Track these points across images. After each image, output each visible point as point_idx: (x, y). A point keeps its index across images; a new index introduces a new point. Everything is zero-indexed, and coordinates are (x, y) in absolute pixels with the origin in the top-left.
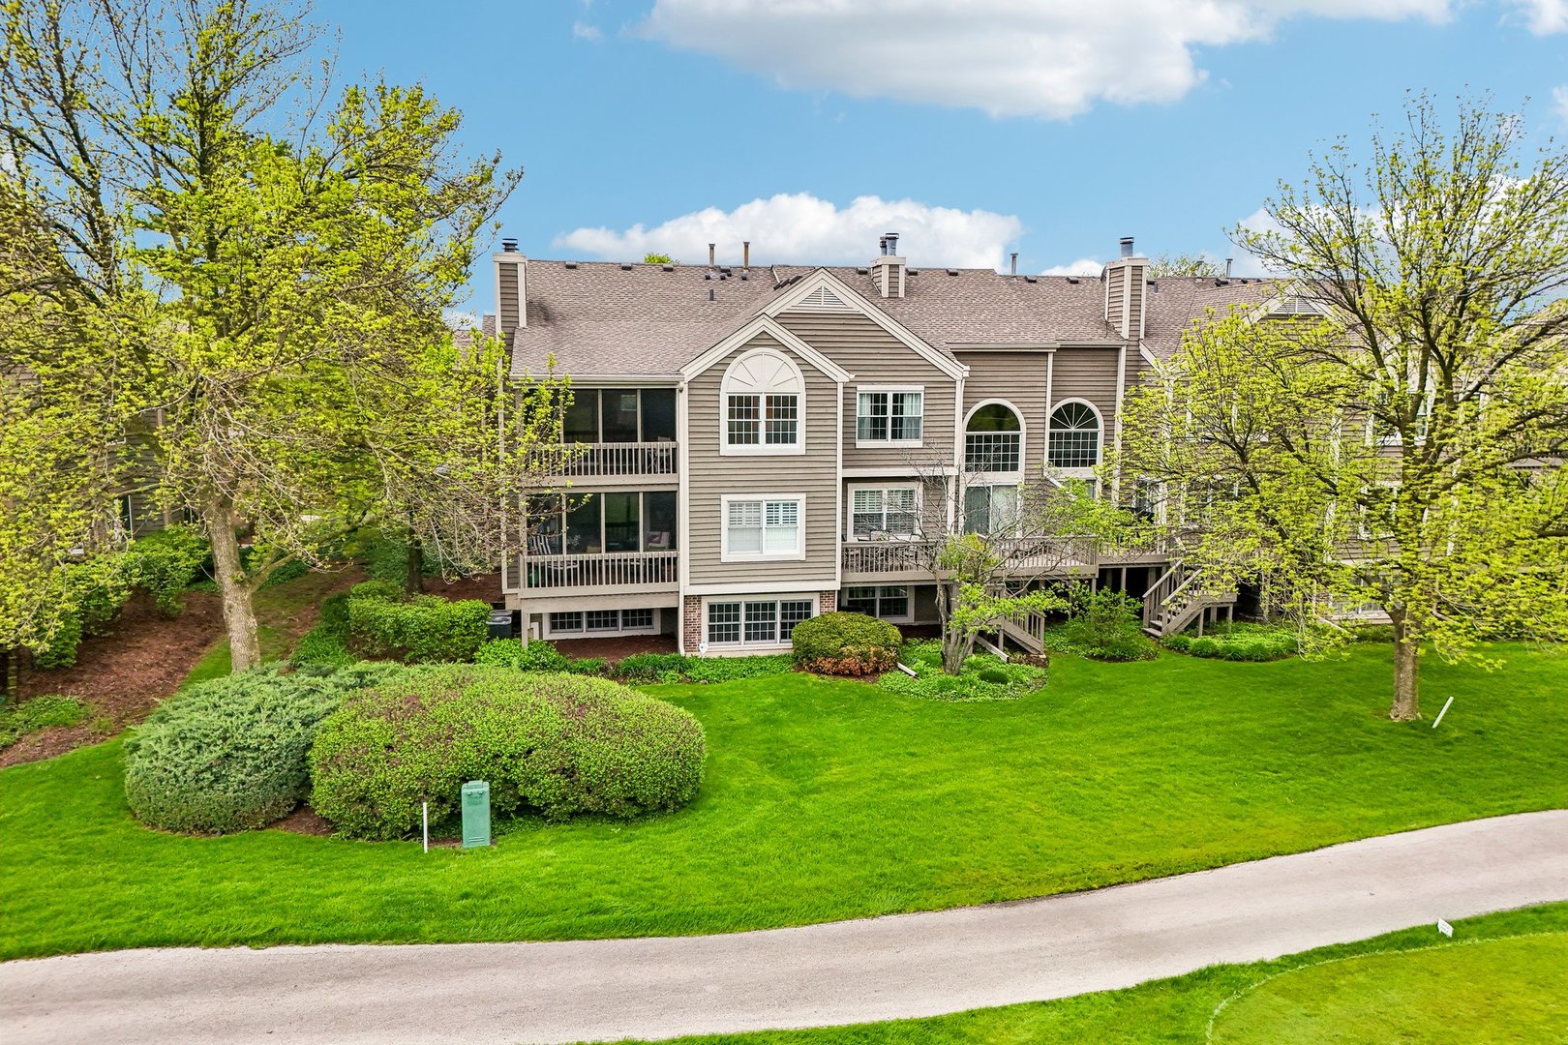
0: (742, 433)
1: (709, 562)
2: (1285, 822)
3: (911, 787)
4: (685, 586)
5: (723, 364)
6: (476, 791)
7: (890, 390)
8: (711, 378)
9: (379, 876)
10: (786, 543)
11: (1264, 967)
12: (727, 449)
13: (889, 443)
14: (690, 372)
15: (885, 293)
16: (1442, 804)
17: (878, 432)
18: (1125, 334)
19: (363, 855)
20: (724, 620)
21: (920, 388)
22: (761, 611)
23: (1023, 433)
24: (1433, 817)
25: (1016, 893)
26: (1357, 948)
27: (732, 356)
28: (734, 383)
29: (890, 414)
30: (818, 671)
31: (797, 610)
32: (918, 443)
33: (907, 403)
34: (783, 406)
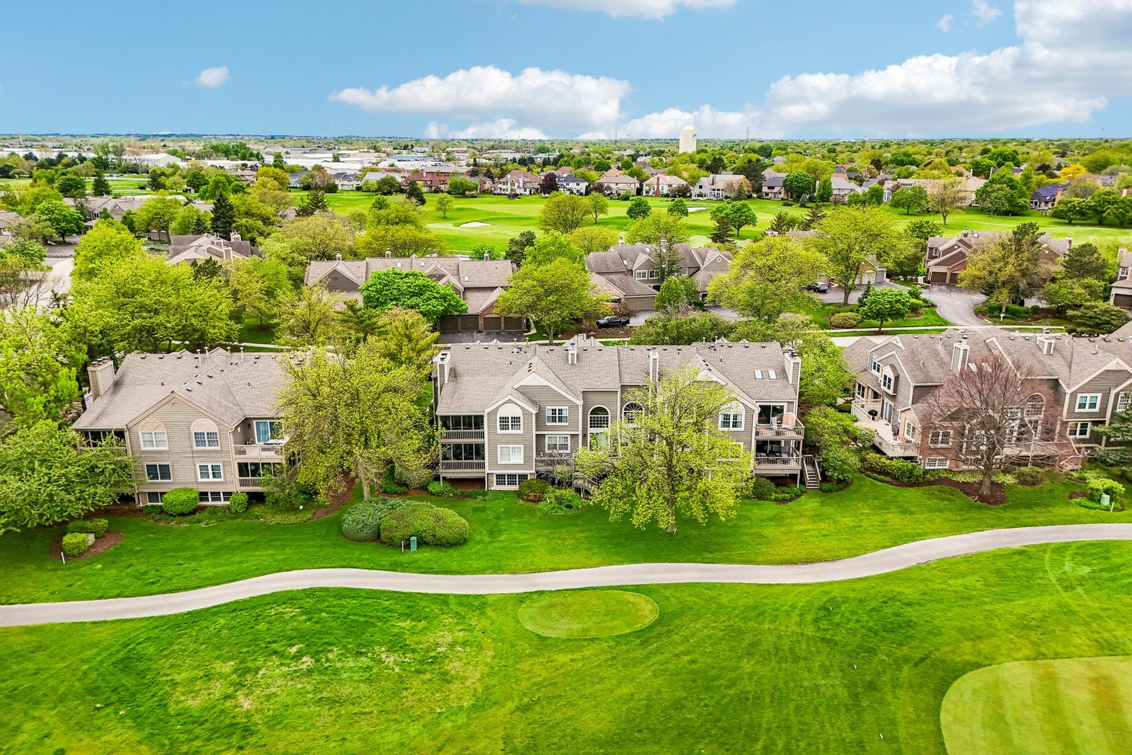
0: (504, 427)
1: (494, 463)
4: (487, 470)
5: (498, 408)
6: (414, 538)
7: (557, 408)
8: (494, 412)
9: (392, 557)
10: (518, 458)
12: (499, 432)
13: (557, 424)
14: (487, 411)
15: (570, 363)
17: (554, 420)
19: (390, 551)
20: (500, 478)
21: (567, 407)
22: (512, 476)
23: (610, 416)
27: (500, 406)
28: (501, 413)
29: (557, 415)
31: (523, 477)
32: (567, 424)
33: (562, 412)
34: (516, 420)
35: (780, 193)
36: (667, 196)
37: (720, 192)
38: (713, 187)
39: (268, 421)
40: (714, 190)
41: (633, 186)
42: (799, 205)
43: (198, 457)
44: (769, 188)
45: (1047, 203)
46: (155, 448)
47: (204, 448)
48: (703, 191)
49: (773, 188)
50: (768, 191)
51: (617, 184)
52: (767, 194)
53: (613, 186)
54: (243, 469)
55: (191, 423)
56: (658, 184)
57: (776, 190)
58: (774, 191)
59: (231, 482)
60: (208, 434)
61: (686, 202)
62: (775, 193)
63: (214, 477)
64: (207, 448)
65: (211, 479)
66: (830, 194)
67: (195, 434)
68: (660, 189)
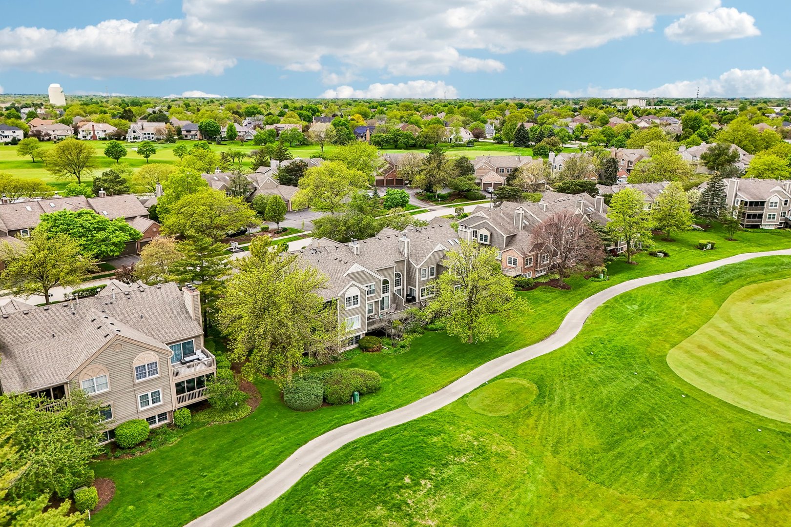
0: (349, 305)
2: (462, 369)
3: (408, 375)
6: (356, 393)
7: (369, 285)
8: (344, 295)
10: (358, 325)
11: (469, 393)
12: (347, 308)
13: (370, 295)
14: (339, 295)
15: (355, 254)
16: (480, 361)
17: (367, 293)
18: (406, 256)
19: (343, 407)
21: (374, 283)
23: (390, 284)
24: (480, 364)
25: (436, 390)
26: (478, 388)
27: (347, 290)
28: (347, 295)
29: (369, 290)
30: (369, 352)
31: (358, 337)
32: (374, 295)
33: (371, 287)
34: (356, 297)
35: (196, 135)
36: (104, 139)
37: (151, 135)
38: (144, 132)
39: (181, 343)
40: (145, 134)
41: (69, 132)
42: (216, 143)
43: (139, 389)
44: (187, 132)
45: (362, 137)
46: (97, 392)
47: (145, 379)
48: (136, 135)
49: (190, 132)
50: (187, 134)
51: (53, 131)
52: (186, 136)
53: (51, 132)
54: (180, 387)
55: (132, 359)
56: (94, 131)
57: (193, 133)
58: (191, 134)
59: (170, 402)
60: (148, 365)
61: (123, 144)
62: (192, 135)
63: (153, 402)
64: (148, 378)
65: (151, 405)
66: (236, 135)
67: (136, 368)
68: (96, 134)
